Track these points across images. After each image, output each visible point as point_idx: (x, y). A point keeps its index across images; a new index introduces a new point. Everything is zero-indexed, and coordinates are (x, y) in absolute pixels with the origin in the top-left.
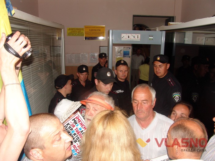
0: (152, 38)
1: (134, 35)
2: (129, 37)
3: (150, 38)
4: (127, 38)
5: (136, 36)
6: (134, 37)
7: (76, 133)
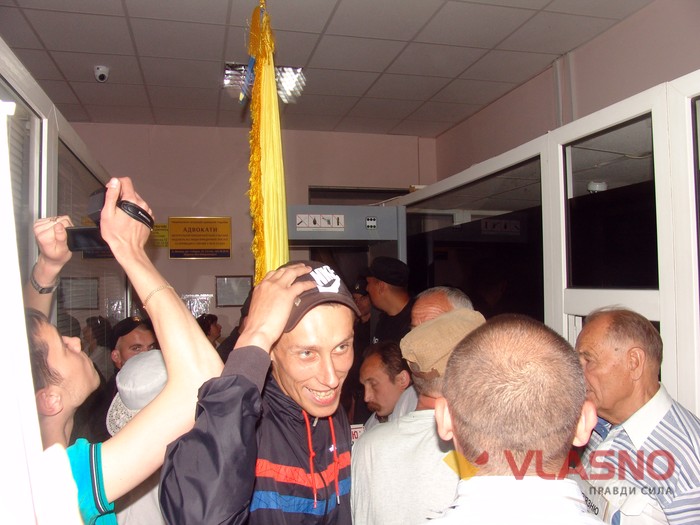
0: (374, 223)
1: (327, 217)
2: (315, 223)
3: (369, 223)
4: (312, 225)
5: (333, 219)
6: (329, 222)
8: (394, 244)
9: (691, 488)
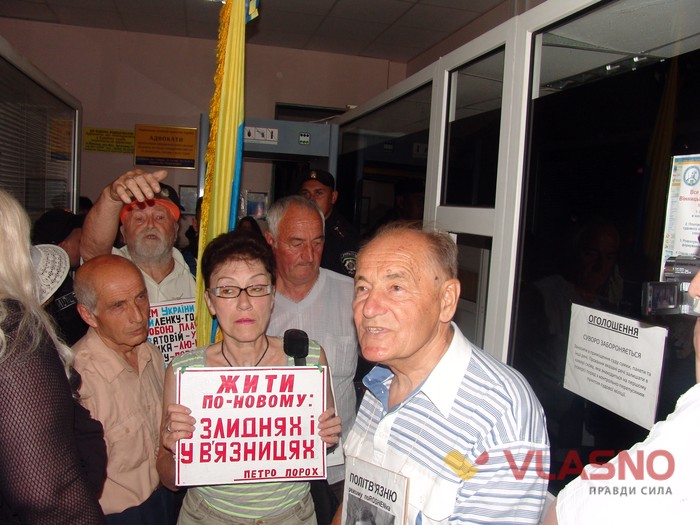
0: (307, 139)
1: (262, 130)
2: (249, 134)
3: (302, 139)
4: (246, 136)
5: (267, 132)
6: (263, 135)
7: (155, 336)
8: (325, 160)
9: (496, 443)
